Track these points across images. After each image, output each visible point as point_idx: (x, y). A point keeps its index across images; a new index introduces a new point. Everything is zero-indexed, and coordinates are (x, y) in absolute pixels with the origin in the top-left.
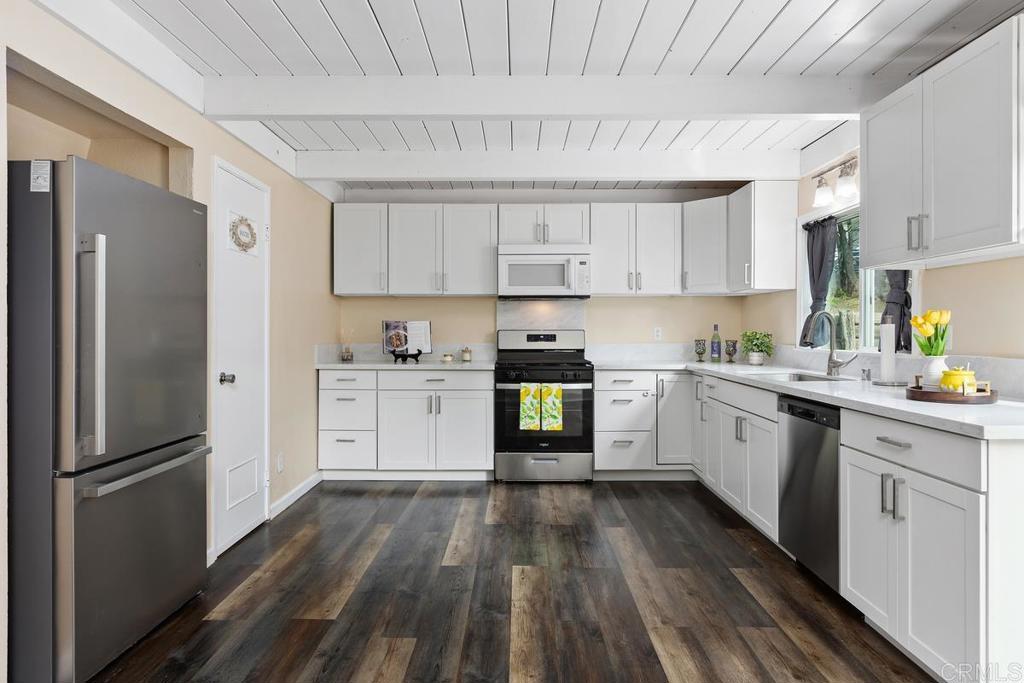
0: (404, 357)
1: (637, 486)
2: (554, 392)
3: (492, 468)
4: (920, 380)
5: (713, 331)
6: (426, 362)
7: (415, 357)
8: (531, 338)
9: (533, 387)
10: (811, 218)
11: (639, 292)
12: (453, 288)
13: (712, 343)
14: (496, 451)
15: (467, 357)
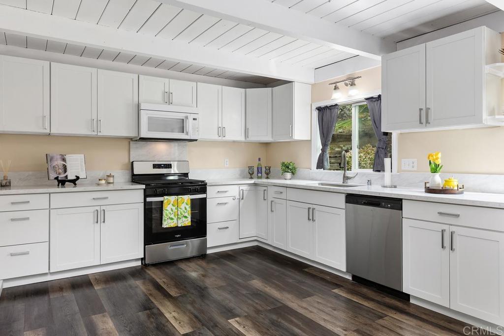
0: (62, 182)
1: (230, 253)
2: (185, 201)
3: (143, 257)
4: (427, 184)
5: (258, 162)
6: (82, 185)
7: (74, 182)
8: (155, 166)
9: (173, 198)
10: (322, 104)
11: (224, 138)
12: (105, 132)
13: (258, 168)
14: (145, 245)
15: (111, 180)
